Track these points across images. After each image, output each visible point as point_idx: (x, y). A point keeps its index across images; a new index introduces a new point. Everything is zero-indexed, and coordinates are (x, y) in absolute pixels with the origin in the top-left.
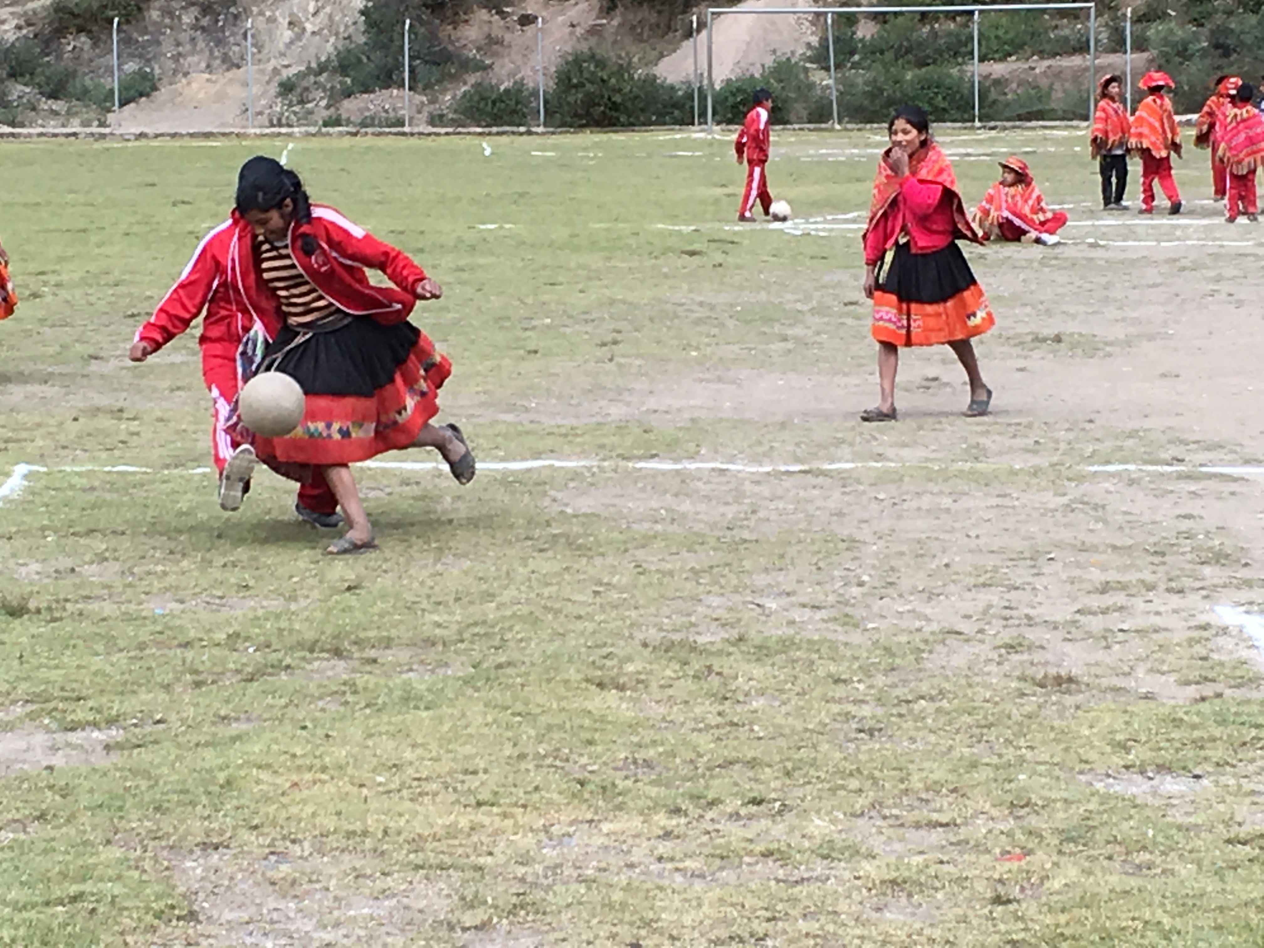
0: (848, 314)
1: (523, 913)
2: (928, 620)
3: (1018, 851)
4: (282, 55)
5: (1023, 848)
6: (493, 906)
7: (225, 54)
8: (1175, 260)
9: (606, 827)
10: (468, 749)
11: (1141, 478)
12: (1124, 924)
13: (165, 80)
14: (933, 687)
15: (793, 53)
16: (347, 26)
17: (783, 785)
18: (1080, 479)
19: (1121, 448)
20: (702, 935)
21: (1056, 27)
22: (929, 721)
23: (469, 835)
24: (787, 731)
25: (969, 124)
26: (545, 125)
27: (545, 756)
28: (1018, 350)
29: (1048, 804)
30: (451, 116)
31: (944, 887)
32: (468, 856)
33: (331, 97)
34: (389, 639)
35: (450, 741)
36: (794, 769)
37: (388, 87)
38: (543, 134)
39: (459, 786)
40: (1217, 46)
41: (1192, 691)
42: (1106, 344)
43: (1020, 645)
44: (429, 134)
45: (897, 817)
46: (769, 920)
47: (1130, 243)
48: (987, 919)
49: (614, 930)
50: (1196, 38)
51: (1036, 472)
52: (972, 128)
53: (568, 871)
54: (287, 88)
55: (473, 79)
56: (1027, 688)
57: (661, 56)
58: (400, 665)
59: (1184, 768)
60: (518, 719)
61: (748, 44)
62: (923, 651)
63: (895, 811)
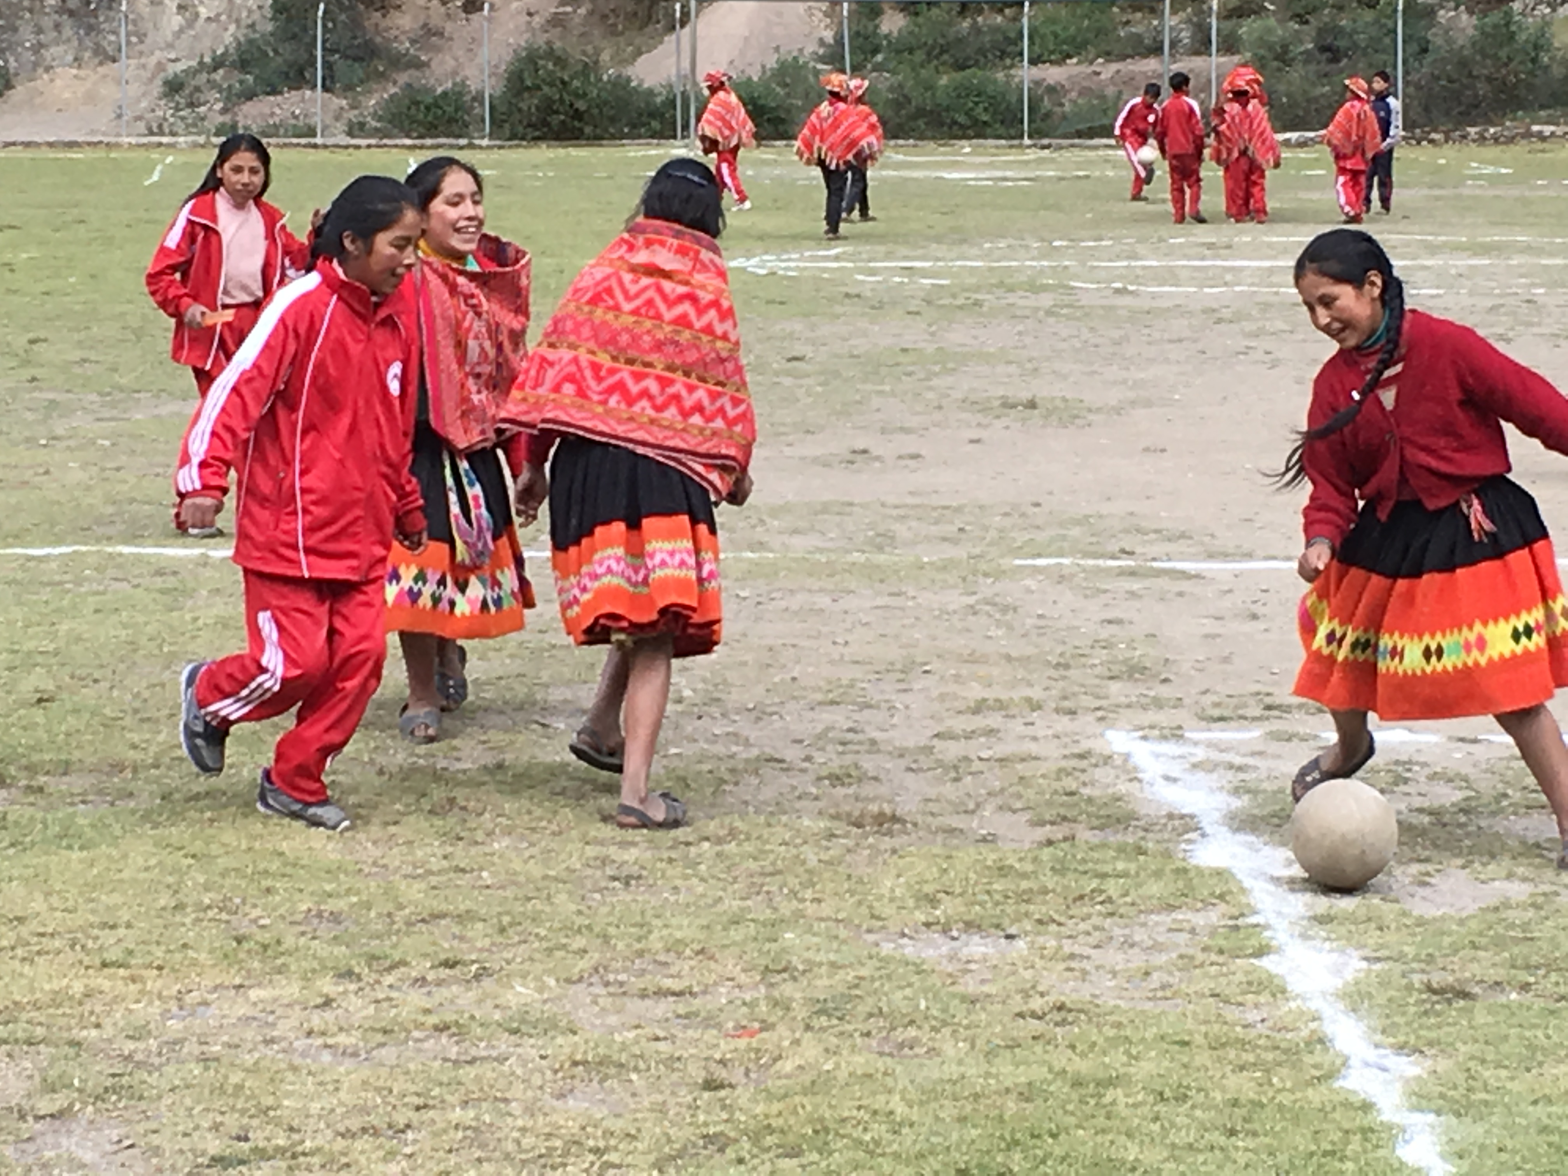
0: (789, 373)
1: (114, 1098)
2: (747, 743)
3: (756, 1025)
4: (170, 46)
5: (763, 1021)
6: (80, 1091)
7: (97, 44)
8: (1214, 310)
9: (254, 994)
10: (116, 898)
11: (1073, 575)
12: (846, 1114)
13: (23, 75)
14: (722, 826)
15: (801, 50)
16: (250, 11)
17: (493, 944)
18: (999, 574)
19: (1064, 538)
20: (328, 1126)
21: (1128, 23)
22: (703, 867)
23: (80, 1003)
24: (522, 879)
25: (1016, 142)
26: (491, 136)
27: (209, 907)
28: (979, 417)
29: (811, 967)
30: (374, 124)
31: (648, 1069)
32: (70, 1029)
33: (228, 99)
34: (67, 763)
35: (94, 888)
36: (511, 925)
37: (298, 88)
38: (489, 147)
39: (90, 944)
40: (1324, 49)
41: (1042, 833)
42: (1090, 410)
43: (849, 776)
44: (347, 147)
45: (621, 984)
46: (418, 1108)
47: (1166, 289)
48: (689, 1107)
49: (219, 1119)
50: (1298, 38)
51: (945, 567)
52: (1020, 146)
53: (192, 1048)
54: (173, 87)
55: (403, 78)
56: (840, 828)
57: (639, 53)
58: (72, 795)
59: (998, 926)
60: (191, 861)
61: (746, 39)
62: (725, 782)
63: (622, 977)
